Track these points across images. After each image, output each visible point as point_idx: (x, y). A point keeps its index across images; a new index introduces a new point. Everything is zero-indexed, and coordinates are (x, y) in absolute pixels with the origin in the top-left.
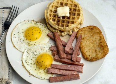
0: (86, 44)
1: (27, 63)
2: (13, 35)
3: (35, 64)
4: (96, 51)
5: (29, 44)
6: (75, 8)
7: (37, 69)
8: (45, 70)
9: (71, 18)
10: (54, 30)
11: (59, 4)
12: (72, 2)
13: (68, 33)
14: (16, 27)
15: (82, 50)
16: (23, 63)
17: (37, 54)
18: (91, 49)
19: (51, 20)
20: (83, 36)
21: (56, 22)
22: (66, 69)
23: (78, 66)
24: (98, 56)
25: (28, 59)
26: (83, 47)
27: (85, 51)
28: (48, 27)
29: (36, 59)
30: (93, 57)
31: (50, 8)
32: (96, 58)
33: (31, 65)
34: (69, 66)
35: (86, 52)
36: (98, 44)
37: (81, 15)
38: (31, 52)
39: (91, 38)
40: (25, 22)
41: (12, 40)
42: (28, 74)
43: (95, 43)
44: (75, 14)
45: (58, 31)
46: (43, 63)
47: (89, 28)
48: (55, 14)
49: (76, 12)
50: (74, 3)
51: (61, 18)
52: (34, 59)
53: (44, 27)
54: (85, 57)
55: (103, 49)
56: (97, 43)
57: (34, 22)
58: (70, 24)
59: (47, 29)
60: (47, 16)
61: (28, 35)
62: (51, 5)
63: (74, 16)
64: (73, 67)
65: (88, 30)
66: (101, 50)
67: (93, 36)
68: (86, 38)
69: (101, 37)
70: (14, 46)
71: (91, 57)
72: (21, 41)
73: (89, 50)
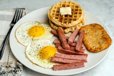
0: (89, 38)
1: (30, 54)
2: (17, 32)
3: (39, 55)
4: (99, 43)
5: (33, 39)
6: (76, 8)
7: (41, 59)
8: (48, 59)
9: (73, 16)
10: (57, 28)
11: (61, 6)
12: (74, 4)
13: (71, 30)
14: (20, 26)
15: (85, 43)
16: (26, 54)
17: (40, 48)
18: (94, 42)
19: (54, 18)
20: (86, 32)
21: (58, 19)
22: (70, 58)
23: (82, 56)
24: (102, 46)
25: (32, 51)
26: (87, 41)
27: (88, 44)
28: (51, 27)
29: (39, 51)
30: (97, 47)
31: (53, 9)
32: (100, 49)
33: (34, 56)
34: (73, 56)
35: (90, 44)
36: (101, 38)
37: (82, 13)
38: (35, 45)
39: (94, 34)
40: (29, 23)
41: (16, 36)
42: (32, 63)
43: (98, 37)
44: (76, 13)
45: (61, 28)
46: (47, 53)
47: (91, 26)
48: (58, 13)
49: (78, 12)
50: (75, 5)
51: (64, 16)
52: (37, 51)
53: (47, 26)
54: (89, 48)
55: (106, 40)
56: (100, 36)
57: (38, 23)
58: (72, 21)
59: (50, 28)
60: (50, 15)
61: (32, 32)
62: (54, 7)
63: (76, 15)
64: (77, 57)
65: (90, 27)
66: (104, 42)
67: (96, 31)
68: (89, 33)
69: (103, 32)
70: (18, 42)
71: (94, 48)
72: (25, 37)
73: (93, 42)
